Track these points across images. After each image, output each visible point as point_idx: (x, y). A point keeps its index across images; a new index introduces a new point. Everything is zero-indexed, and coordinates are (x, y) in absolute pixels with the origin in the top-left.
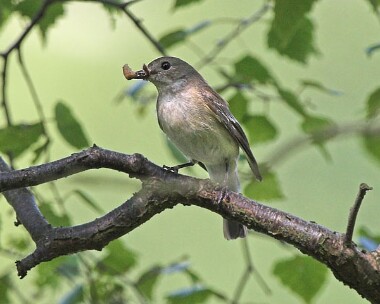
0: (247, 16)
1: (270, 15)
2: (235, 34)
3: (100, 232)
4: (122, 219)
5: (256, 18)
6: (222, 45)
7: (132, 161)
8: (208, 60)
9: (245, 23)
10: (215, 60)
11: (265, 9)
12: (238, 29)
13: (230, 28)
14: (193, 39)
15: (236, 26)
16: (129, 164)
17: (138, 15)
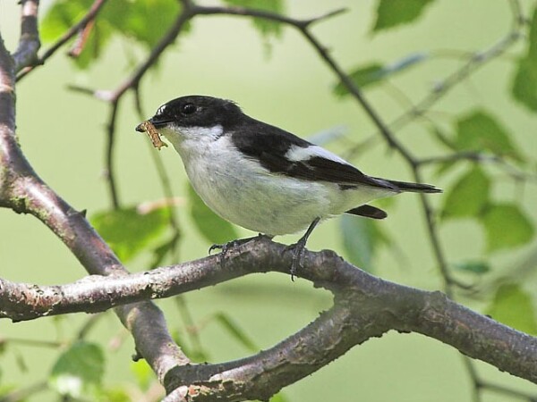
0: (484, 49)
1: (520, 48)
2: (463, 75)
3: (267, 371)
4: (302, 353)
5: (497, 53)
6: (440, 91)
7: (318, 262)
8: (416, 114)
9: (478, 60)
10: (426, 115)
11: (514, 37)
12: (467, 67)
13: (454, 66)
14: (395, 81)
15: (464, 63)
16: (314, 266)
17: (324, 41)
